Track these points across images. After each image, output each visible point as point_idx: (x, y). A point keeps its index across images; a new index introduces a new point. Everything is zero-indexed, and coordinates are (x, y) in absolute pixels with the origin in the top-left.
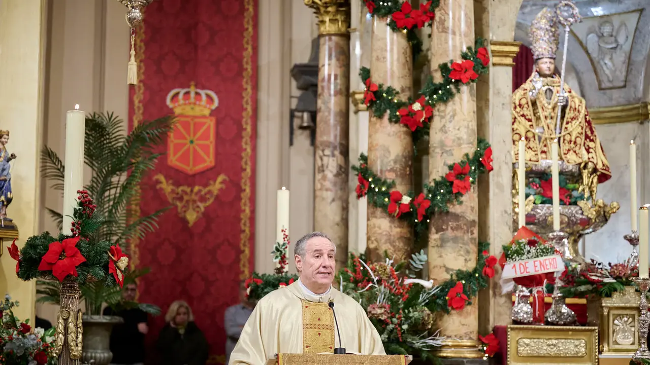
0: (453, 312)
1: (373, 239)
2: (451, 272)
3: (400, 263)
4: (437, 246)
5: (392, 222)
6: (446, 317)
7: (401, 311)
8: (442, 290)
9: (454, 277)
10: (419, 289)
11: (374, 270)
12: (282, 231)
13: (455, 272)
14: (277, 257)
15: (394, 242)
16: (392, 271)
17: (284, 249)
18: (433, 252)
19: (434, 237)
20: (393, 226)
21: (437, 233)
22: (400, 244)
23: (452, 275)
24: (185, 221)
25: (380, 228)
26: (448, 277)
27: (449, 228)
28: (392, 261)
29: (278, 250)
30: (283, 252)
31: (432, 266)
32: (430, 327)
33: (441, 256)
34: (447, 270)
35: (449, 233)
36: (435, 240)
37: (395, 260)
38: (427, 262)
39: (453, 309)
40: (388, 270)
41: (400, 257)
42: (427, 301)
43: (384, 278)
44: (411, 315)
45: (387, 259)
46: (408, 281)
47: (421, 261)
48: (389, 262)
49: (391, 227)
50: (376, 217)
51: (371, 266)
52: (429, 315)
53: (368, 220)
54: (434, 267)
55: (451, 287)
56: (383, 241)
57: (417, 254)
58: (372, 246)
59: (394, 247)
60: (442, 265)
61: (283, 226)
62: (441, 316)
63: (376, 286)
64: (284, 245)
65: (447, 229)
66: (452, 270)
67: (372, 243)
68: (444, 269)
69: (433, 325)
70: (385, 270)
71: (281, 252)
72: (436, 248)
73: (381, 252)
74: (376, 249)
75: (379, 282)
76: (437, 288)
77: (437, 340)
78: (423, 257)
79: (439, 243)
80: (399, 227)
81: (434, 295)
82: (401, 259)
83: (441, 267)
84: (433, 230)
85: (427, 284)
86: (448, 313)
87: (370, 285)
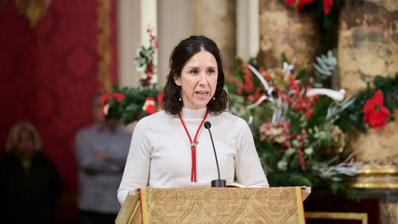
0: (371, 130)
1: (266, 38)
2: (368, 79)
3: (301, 69)
4: (350, 46)
5: (291, 15)
6: (362, 137)
7: (304, 131)
8: (357, 102)
9: (372, 86)
10: (326, 102)
11: (268, 79)
12: (148, 31)
13: (372, 79)
14: (141, 65)
15: (294, 41)
16: (291, 80)
17: (151, 55)
18: (344, 52)
19: (345, 34)
20: (292, 20)
21: (349, 27)
22: (301, 45)
23: (368, 83)
24: (25, 20)
25: (275, 24)
26: (362, 85)
27: (365, 23)
28: (291, 67)
29: (142, 55)
30: (150, 59)
31: (342, 73)
32: (341, 150)
33: (354, 59)
34: (363, 76)
35: (365, 29)
36: (347, 38)
37: (296, 66)
38: (337, 67)
39: (371, 126)
40: (286, 78)
41: (302, 60)
42: (337, 117)
43: (282, 88)
44: (316, 136)
45: (285, 65)
46: (312, 93)
47: (328, 65)
48: (287, 68)
49: (289, 23)
50: (269, 10)
51: (264, 73)
52: (339, 135)
53: (260, 13)
54: (346, 73)
55: (369, 98)
56: (280, 40)
57: (323, 57)
58: (266, 48)
59: (294, 47)
60: (356, 70)
61: (149, 25)
62: (356, 137)
63: (271, 99)
64: (150, 49)
65: (361, 24)
66: (369, 76)
67: (266, 43)
68: (358, 76)
69: (345, 148)
70: (282, 78)
71: (147, 59)
72: (348, 49)
73: (278, 55)
74: (271, 51)
75: (275, 94)
76: (350, 100)
77: (351, 167)
78: (331, 60)
79: (351, 42)
80: (302, 21)
81: (346, 109)
82: (303, 64)
83: (354, 73)
84: (344, 25)
85: (336, 95)
86: (365, 131)
87: (263, 98)
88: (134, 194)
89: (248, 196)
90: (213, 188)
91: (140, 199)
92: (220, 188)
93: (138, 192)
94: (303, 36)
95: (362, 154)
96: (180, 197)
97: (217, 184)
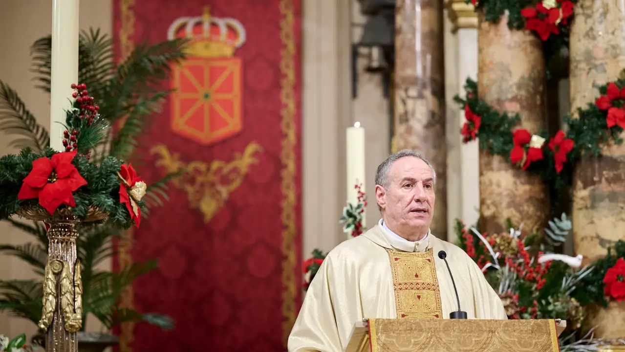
0: (613, 304)
1: (489, 202)
2: (608, 245)
3: (531, 235)
4: (586, 207)
5: (517, 176)
6: (602, 312)
7: (535, 302)
8: (595, 272)
9: (613, 252)
10: (560, 269)
11: (493, 245)
12: (356, 186)
13: (613, 245)
14: (349, 226)
15: (520, 205)
16: (520, 245)
17: (359, 213)
18: (580, 216)
19: (581, 194)
20: (518, 182)
21: (585, 188)
22: (529, 209)
23: (609, 249)
24: (198, 214)
25: (499, 185)
26: (604, 252)
27: (603, 180)
28: (518, 233)
29: (350, 215)
30: (358, 217)
31: (578, 239)
32: (579, 325)
33: (592, 222)
34: (602, 242)
35: (604, 188)
36: (582, 198)
37: (524, 233)
38: (571, 231)
39: (613, 299)
40: (514, 244)
41: (530, 226)
42: (574, 288)
43: (509, 255)
44: (551, 308)
45: (512, 230)
46: (545, 258)
47: (562, 230)
48: (514, 234)
49: (515, 183)
50: (492, 169)
51: (488, 238)
52: (577, 307)
53: (481, 174)
54: (582, 239)
55: (610, 267)
56: (504, 204)
57: (556, 220)
58: (487, 213)
59: (520, 212)
60: (594, 235)
61: (357, 180)
62: (595, 313)
63: (497, 267)
64: (359, 206)
65: (600, 181)
66: (609, 242)
67: (488, 208)
68: (597, 241)
69: (583, 323)
70: (509, 243)
71: (355, 218)
72: (584, 211)
73: (502, 221)
74: (494, 217)
75: (502, 262)
76: (588, 269)
77: (591, 344)
78: (565, 224)
79: (589, 203)
80: (530, 183)
81: (583, 280)
82: (532, 231)
83: (592, 238)
84: (579, 184)
85: (574, 262)
86: (605, 306)
87: (488, 265)
88: (361, 325)
89: (493, 329)
90: (453, 319)
91: (368, 332)
92: (461, 320)
93: (366, 324)
94: (531, 199)
95: (602, 333)
96: (415, 329)
97: (457, 315)
